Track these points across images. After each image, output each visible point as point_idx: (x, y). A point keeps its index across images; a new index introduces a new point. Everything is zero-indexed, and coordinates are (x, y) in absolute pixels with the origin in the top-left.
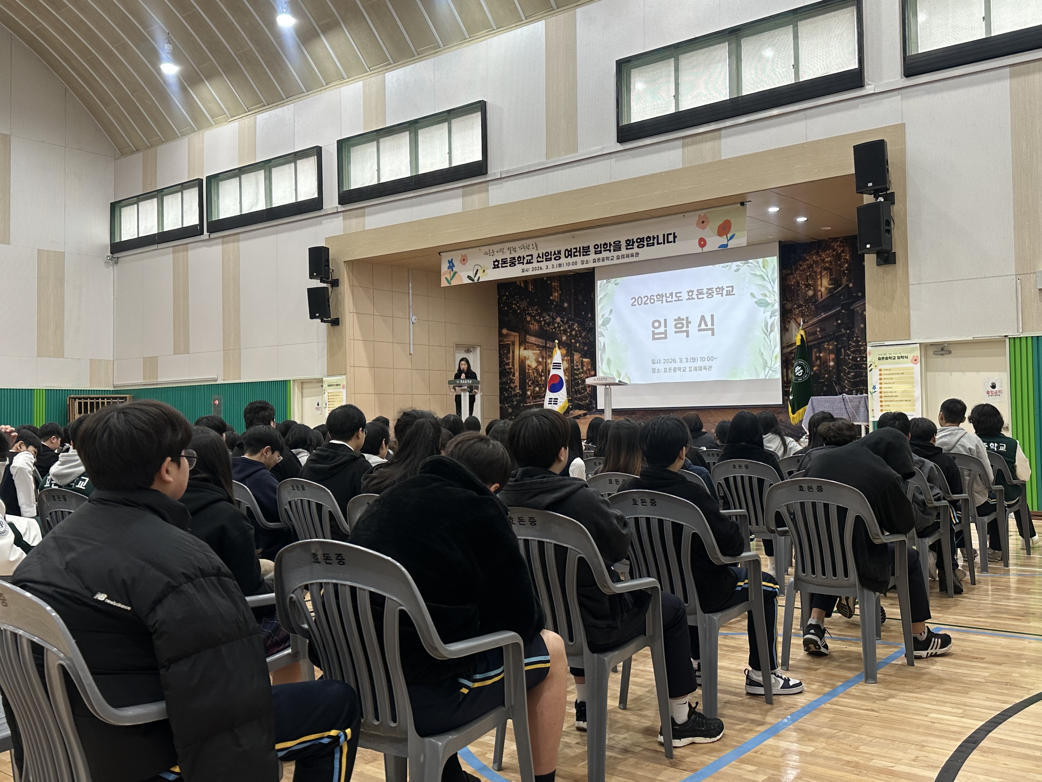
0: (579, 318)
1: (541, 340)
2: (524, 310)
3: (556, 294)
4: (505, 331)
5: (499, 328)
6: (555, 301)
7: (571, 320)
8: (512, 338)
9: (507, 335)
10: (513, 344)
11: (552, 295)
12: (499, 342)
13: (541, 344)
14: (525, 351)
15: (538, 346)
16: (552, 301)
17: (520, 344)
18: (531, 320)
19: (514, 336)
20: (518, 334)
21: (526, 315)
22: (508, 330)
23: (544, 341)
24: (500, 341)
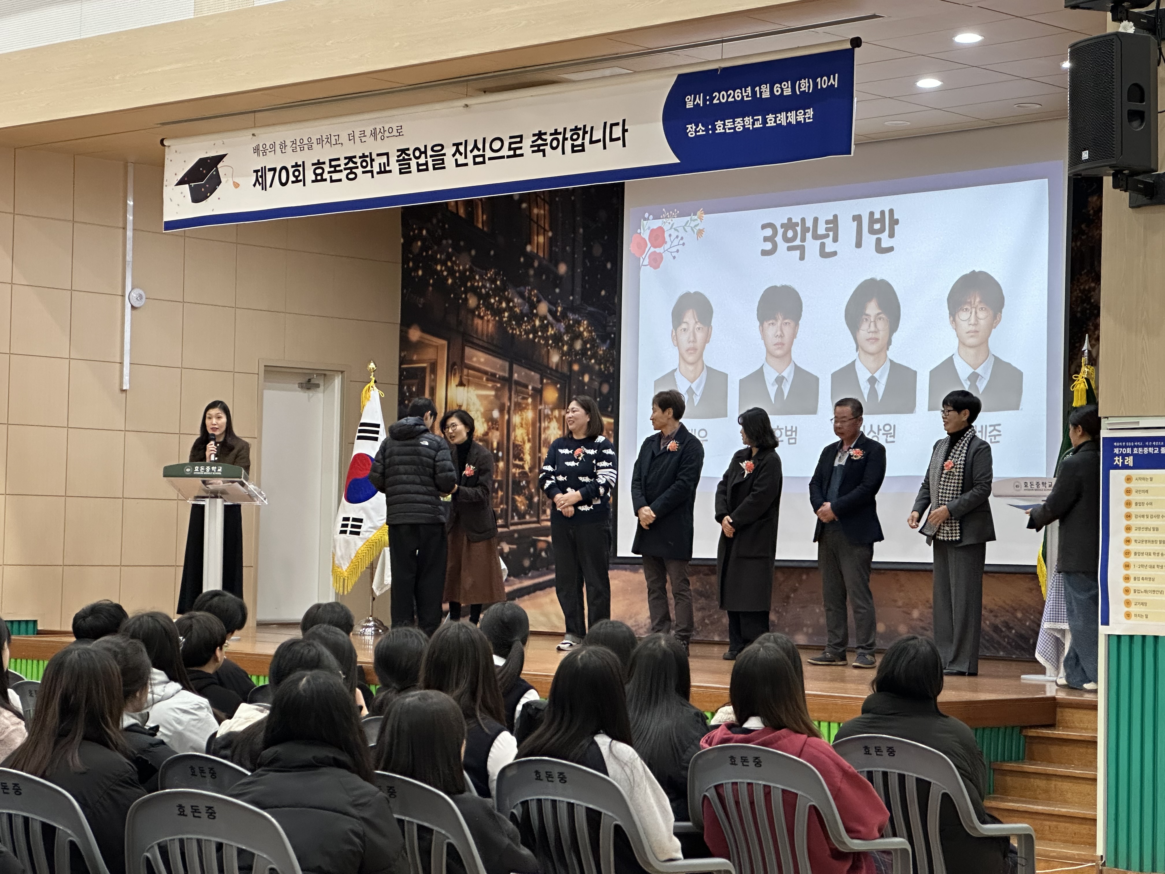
0: (592, 305)
1: (499, 362)
2: (464, 279)
3: (541, 239)
4: (415, 334)
5: (402, 324)
6: (537, 256)
7: (574, 311)
8: (429, 354)
9: (419, 345)
10: (434, 368)
11: (530, 242)
12: (401, 363)
13: (500, 373)
14: (461, 389)
15: (492, 377)
16: (530, 258)
17: (451, 370)
18: (478, 307)
19: (437, 347)
20: (445, 342)
21: (466, 292)
22: (424, 330)
23: (507, 364)
24: (402, 361)
